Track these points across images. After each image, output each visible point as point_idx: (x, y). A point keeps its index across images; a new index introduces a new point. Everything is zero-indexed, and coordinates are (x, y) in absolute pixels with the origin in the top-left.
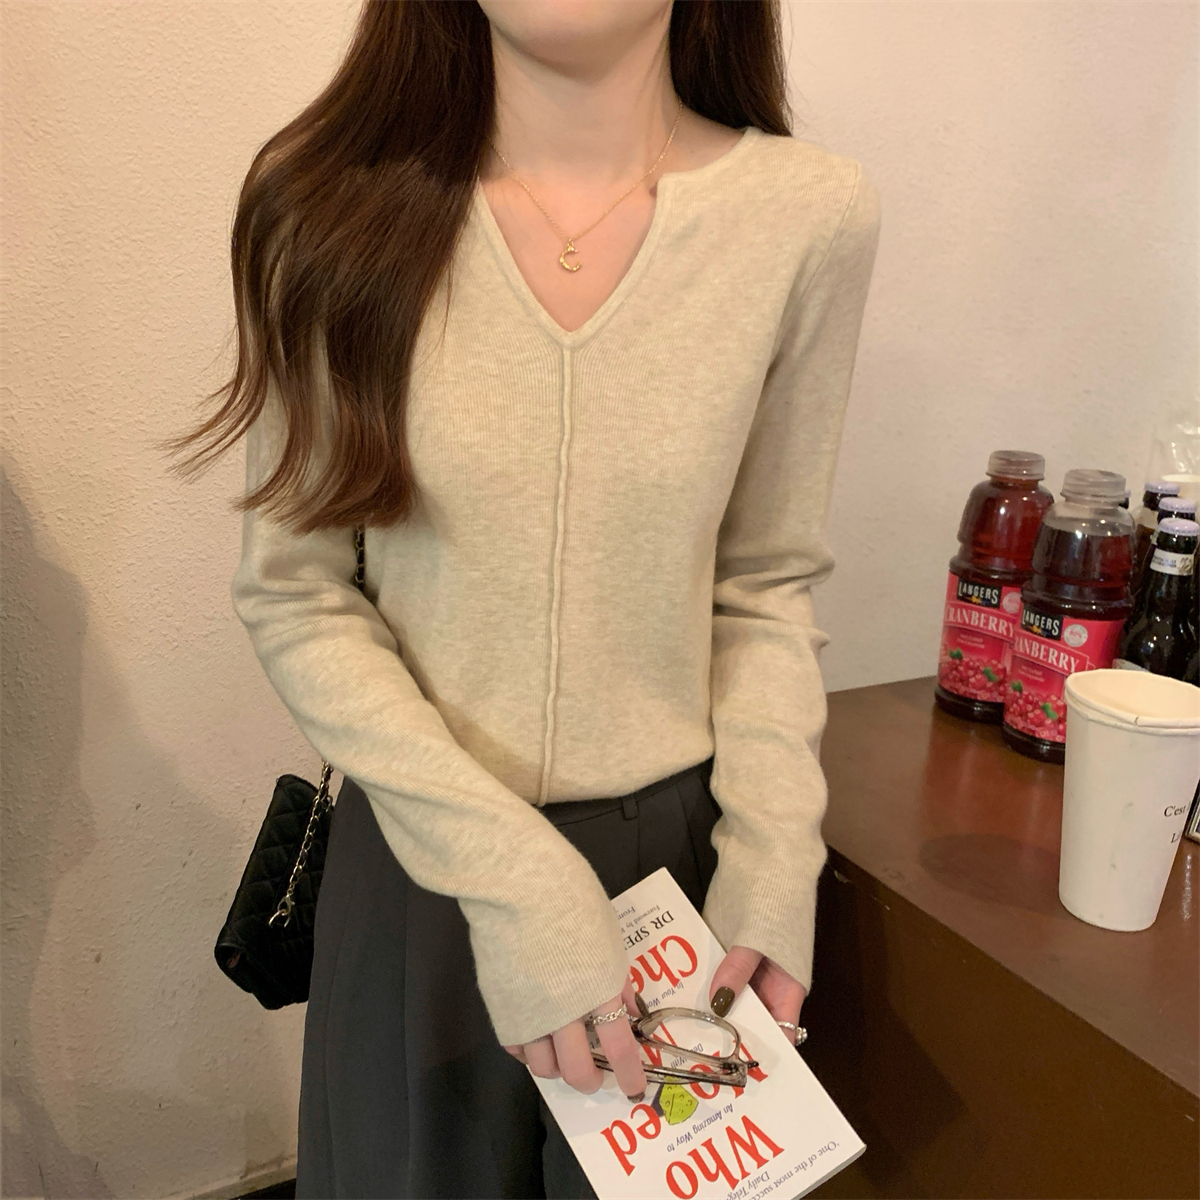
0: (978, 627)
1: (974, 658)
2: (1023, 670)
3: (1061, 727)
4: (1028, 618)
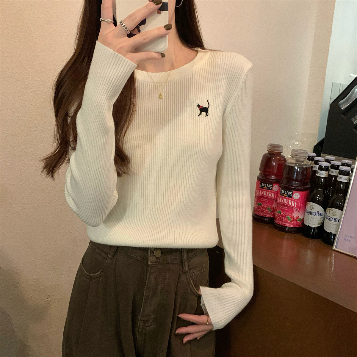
0: (266, 196)
1: (265, 205)
2: (281, 207)
3: (292, 223)
4: (282, 192)
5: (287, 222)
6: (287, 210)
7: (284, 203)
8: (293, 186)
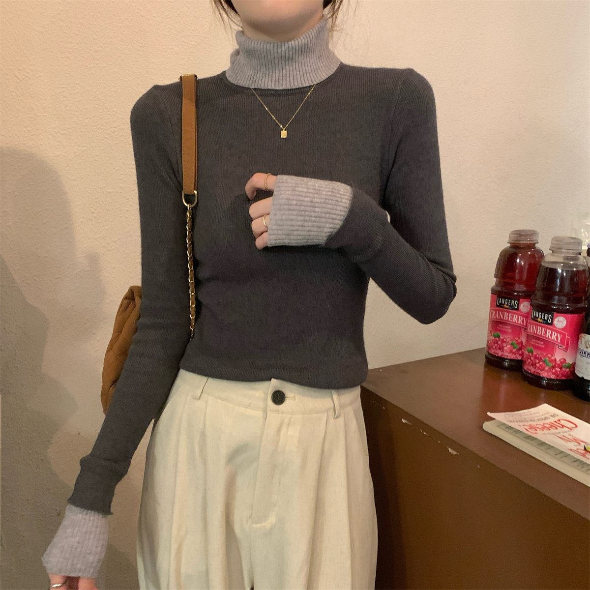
0: (508, 320)
1: (506, 337)
2: (533, 341)
3: (554, 371)
4: (535, 314)
5: (543, 369)
6: (543, 346)
7: (538, 335)
8: (554, 305)
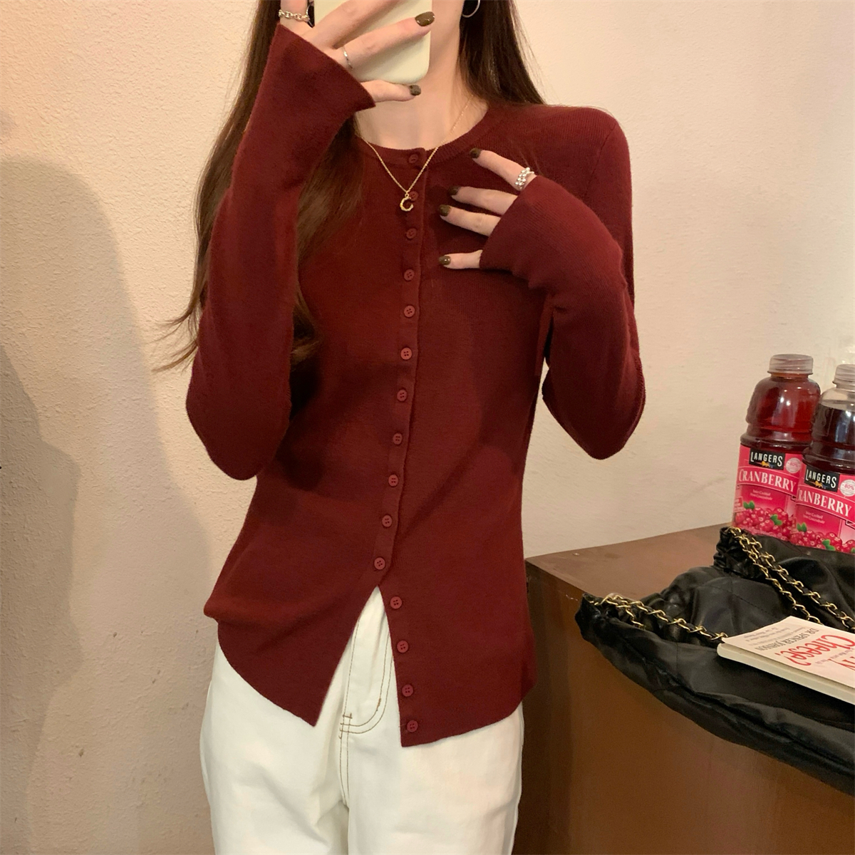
0: (767, 484)
1: (764, 507)
2: (806, 516)
4: (810, 476)
6: (823, 522)
7: (816, 506)
8: (839, 462)
